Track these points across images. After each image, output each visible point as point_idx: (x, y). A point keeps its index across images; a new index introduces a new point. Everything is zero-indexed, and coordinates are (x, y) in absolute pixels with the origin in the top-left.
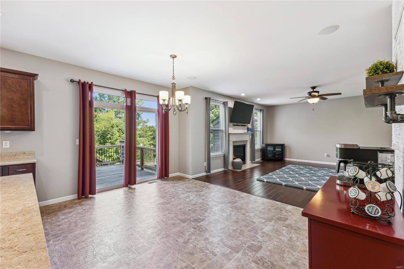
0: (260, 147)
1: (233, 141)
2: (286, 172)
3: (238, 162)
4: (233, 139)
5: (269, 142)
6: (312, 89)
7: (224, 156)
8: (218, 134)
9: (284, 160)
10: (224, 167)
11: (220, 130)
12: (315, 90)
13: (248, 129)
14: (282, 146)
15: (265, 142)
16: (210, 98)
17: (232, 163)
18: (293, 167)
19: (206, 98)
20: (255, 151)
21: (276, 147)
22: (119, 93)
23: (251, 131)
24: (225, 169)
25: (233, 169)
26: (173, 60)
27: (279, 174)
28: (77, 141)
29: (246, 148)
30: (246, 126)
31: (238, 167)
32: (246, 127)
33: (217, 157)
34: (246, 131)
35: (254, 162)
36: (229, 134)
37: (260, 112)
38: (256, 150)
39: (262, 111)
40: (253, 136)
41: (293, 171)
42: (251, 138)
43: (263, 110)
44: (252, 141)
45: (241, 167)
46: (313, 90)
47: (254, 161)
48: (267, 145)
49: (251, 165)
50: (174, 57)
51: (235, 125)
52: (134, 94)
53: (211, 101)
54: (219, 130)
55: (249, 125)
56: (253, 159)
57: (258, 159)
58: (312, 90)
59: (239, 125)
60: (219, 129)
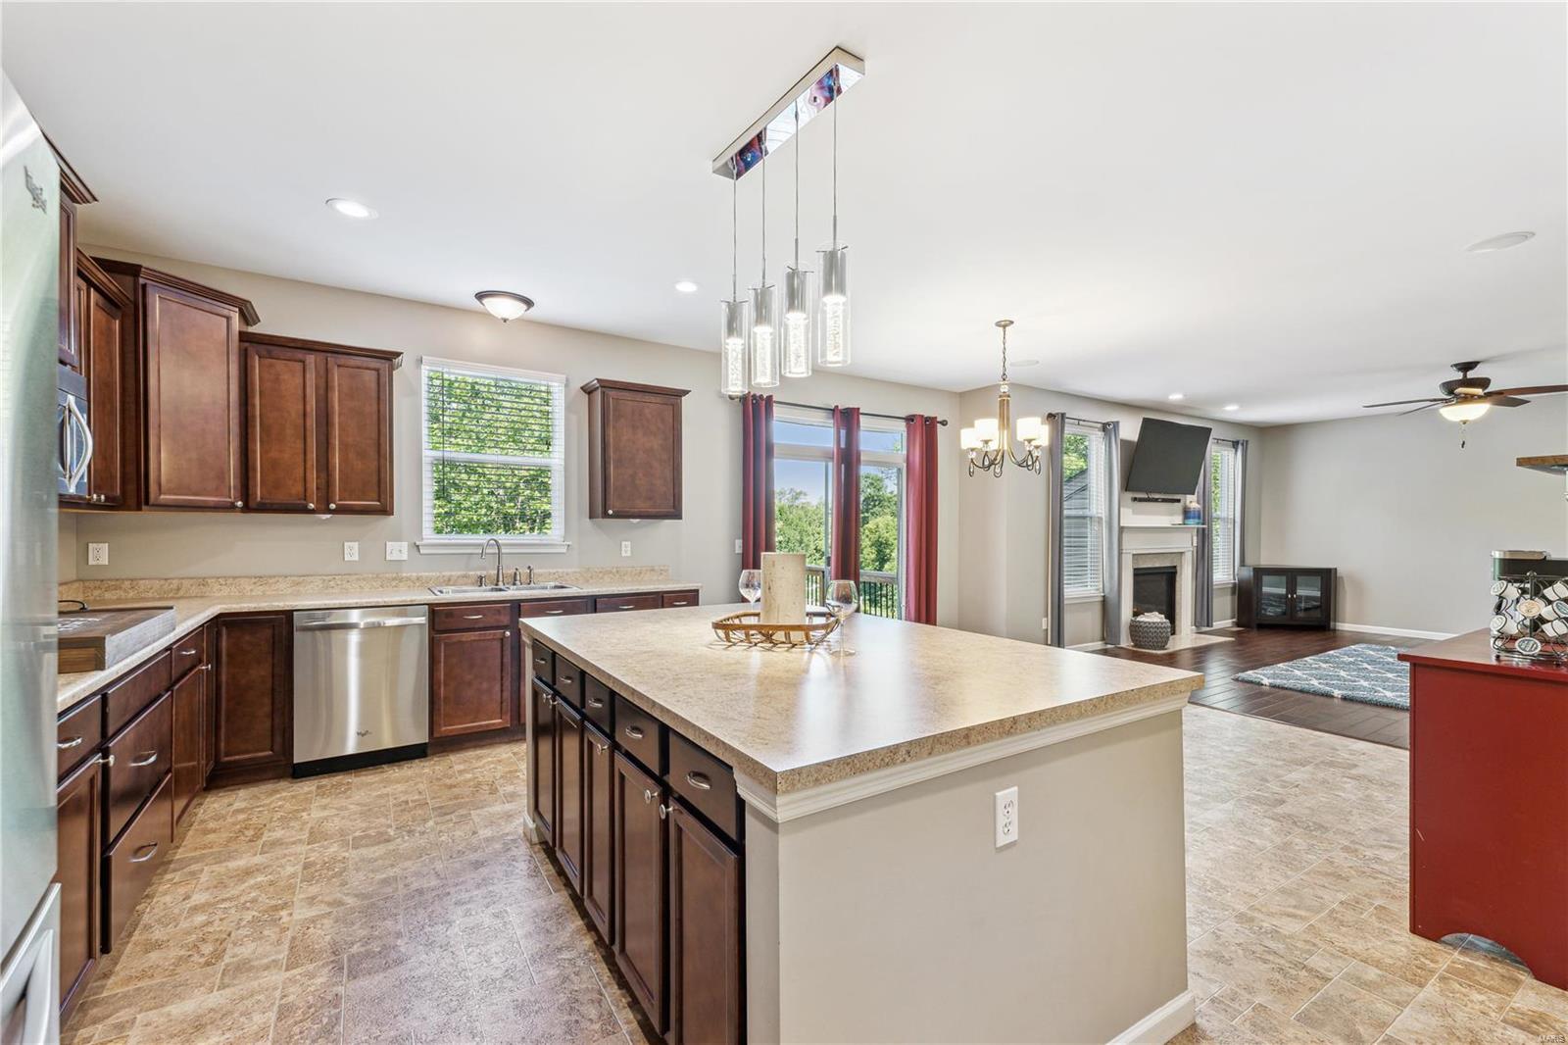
0: (1232, 577)
1: (1134, 555)
2: (1343, 662)
3: (1154, 623)
4: (1133, 545)
5: (1266, 561)
6: (1459, 370)
7: (1104, 602)
8: (1083, 530)
9: (1335, 630)
10: (1103, 639)
11: (1091, 518)
12: (1471, 374)
13: (1187, 513)
14: (1327, 578)
15: (1248, 561)
16: (1063, 415)
17: (1131, 626)
18: (1373, 650)
19: (1051, 416)
20: (1212, 590)
21: (1300, 579)
22: (819, 418)
23: (1197, 521)
24: (1106, 644)
25: (1135, 646)
26: (1005, 332)
27: (1316, 669)
28: (739, 543)
29: (1178, 579)
30: (1178, 501)
31: (1155, 639)
32: (1178, 507)
33: (1083, 604)
34: (1178, 519)
35: (1208, 629)
36: (1121, 529)
37: (1234, 450)
38: (1215, 587)
39: (1240, 447)
40: (1205, 538)
41: (1372, 662)
42: (1195, 544)
43: (1245, 444)
44: (1200, 557)
45: (1166, 643)
46: (1465, 376)
47: (1208, 626)
48: (1260, 572)
49: (1196, 639)
50: (1004, 325)
51: (1141, 500)
52: (856, 417)
53: (1066, 425)
54: (1084, 517)
55: (1189, 498)
56: (1203, 618)
57: (1224, 621)
58: (1459, 376)
59: (1156, 500)
60: (1087, 513)
